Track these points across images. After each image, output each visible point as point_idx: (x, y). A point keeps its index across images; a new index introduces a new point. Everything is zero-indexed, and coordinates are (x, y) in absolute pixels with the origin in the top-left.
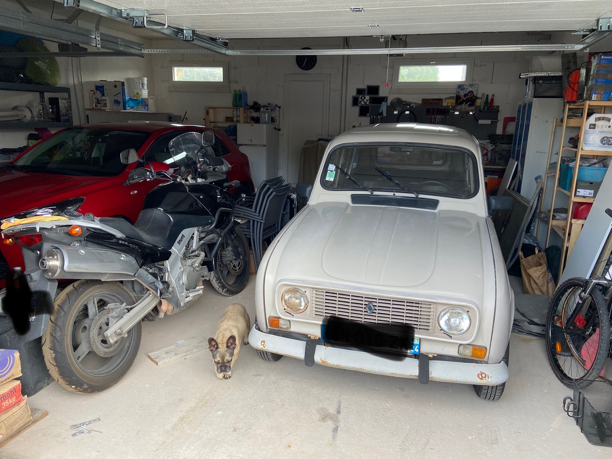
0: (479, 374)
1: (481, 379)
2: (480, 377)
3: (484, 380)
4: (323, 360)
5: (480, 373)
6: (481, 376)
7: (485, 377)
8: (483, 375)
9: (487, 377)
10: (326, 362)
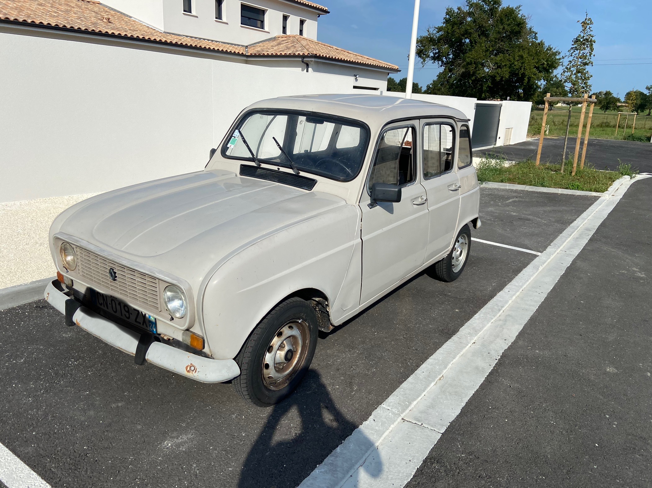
0: (188, 366)
1: (188, 371)
2: (188, 369)
3: (191, 373)
4: (78, 321)
5: (190, 365)
6: (190, 368)
7: (193, 371)
8: (193, 368)
9: (194, 371)
10: (79, 324)
